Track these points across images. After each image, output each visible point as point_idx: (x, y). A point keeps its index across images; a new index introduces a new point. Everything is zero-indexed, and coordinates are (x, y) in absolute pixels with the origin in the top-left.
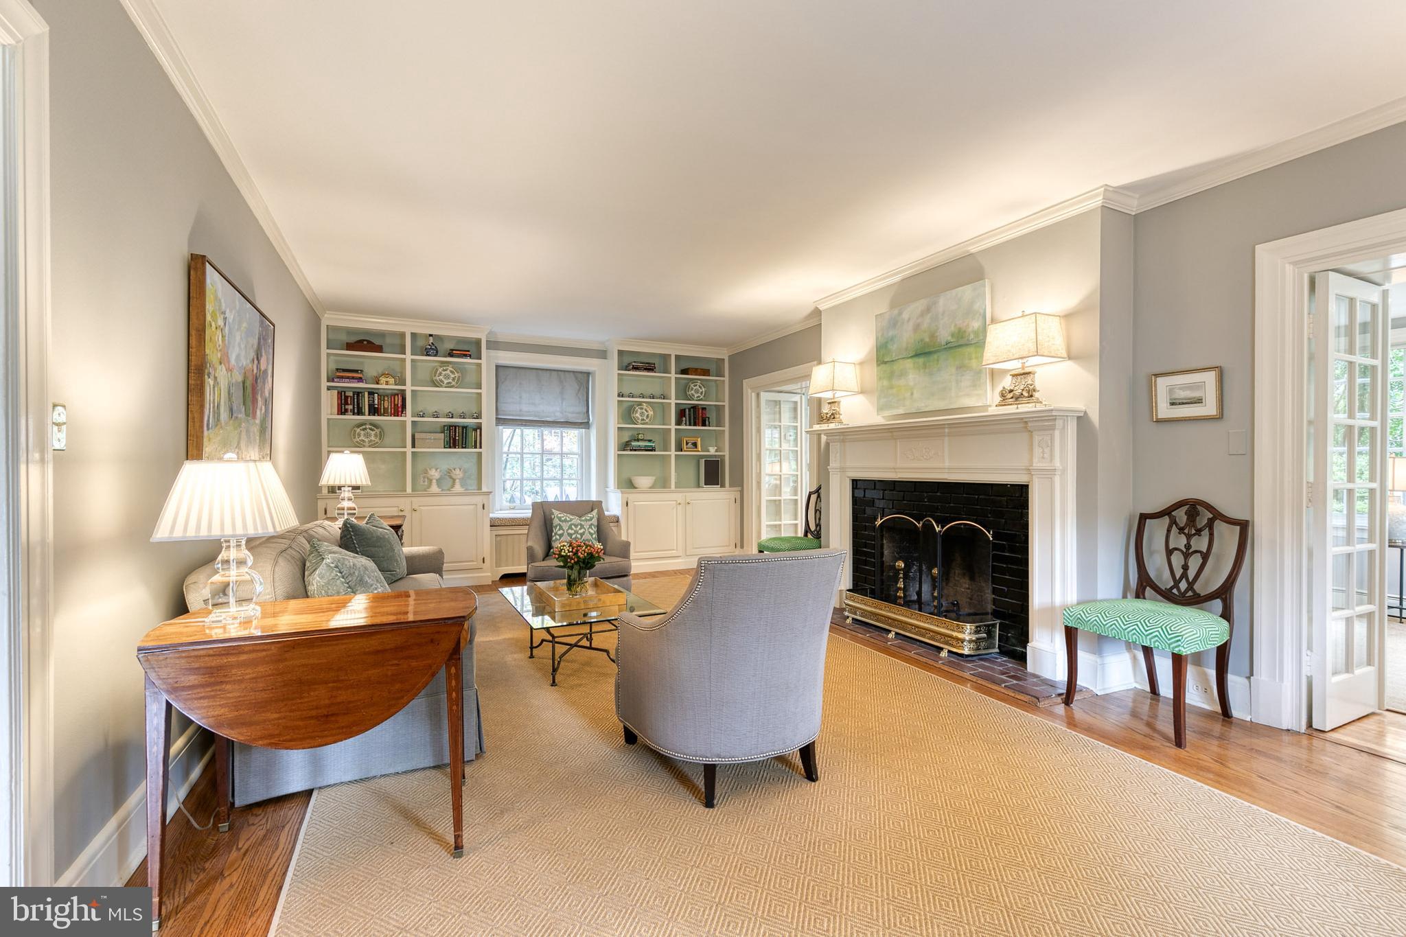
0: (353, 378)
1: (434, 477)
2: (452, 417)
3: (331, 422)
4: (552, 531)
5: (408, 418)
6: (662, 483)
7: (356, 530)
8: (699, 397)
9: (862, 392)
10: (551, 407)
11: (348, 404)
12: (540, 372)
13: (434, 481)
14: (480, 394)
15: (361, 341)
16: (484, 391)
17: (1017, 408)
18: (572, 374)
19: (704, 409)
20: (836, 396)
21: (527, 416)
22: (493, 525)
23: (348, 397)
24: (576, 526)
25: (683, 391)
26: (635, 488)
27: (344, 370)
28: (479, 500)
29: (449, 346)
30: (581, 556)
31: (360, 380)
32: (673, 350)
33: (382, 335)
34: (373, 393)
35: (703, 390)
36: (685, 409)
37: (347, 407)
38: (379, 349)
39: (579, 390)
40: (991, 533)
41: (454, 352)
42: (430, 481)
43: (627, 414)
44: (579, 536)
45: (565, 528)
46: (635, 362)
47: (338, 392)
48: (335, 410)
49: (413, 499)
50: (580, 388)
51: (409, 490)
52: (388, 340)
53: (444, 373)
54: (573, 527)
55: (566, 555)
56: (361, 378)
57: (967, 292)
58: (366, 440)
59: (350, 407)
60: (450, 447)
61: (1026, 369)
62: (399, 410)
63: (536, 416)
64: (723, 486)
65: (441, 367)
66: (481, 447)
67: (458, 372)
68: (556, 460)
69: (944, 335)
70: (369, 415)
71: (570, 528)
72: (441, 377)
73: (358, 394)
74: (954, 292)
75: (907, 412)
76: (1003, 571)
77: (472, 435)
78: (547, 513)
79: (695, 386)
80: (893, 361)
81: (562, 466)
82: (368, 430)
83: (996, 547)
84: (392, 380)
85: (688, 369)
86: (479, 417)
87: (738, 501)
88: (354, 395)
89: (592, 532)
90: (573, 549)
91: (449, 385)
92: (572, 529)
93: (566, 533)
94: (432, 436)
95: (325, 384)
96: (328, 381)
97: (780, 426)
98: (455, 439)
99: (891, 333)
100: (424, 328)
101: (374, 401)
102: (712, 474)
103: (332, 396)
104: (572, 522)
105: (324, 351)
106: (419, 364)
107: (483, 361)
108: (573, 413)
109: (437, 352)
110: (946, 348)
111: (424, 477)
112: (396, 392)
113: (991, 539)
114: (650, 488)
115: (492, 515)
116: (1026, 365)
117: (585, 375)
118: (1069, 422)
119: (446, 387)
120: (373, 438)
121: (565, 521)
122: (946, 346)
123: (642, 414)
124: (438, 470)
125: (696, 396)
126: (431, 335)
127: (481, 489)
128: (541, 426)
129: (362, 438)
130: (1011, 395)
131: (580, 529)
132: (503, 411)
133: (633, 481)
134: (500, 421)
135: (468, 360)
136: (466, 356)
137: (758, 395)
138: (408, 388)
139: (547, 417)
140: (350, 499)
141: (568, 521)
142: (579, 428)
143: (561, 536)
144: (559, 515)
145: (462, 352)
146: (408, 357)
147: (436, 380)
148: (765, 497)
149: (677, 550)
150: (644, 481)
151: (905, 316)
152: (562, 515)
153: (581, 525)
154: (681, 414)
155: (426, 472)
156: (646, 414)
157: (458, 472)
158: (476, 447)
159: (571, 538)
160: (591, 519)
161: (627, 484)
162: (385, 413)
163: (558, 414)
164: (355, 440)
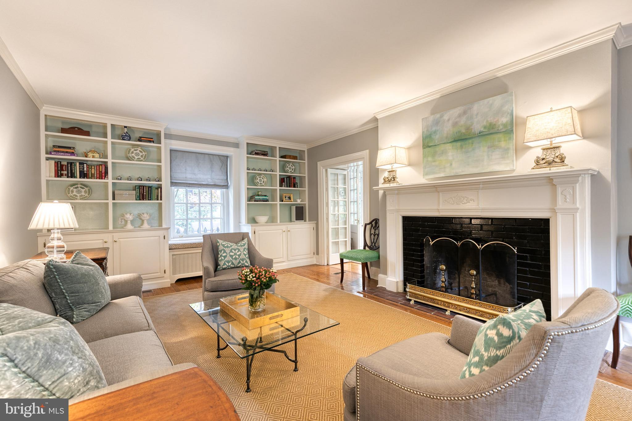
0: (67, 152)
1: (129, 219)
2: (141, 180)
3: (50, 182)
4: (218, 254)
5: (110, 180)
6: (272, 220)
7: (60, 271)
8: (291, 171)
9: (410, 165)
10: (205, 176)
11: (63, 170)
12: (198, 154)
13: (129, 222)
14: (160, 167)
15: (74, 128)
16: (163, 164)
17: (550, 170)
18: (217, 157)
19: (294, 178)
20: (393, 167)
21: (190, 181)
22: (172, 248)
23: (63, 165)
24: (235, 250)
25: (283, 169)
26: (257, 223)
27: (59, 147)
28: (161, 233)
29: (138, 135)
30: (265, 280)
31: (73, 154)
32: (278, 144)
33: (90, 125)
34: (83, 164)
35: (294, 167)
36: (284, 178)
37: (62, 172)
38: (87, 134)
39: (221, 167)
40: (516, 248)
41: (142, 138)
42: (126, 222)
43: (252, 180)
44: (237, 257)
45: (228, 251)
46: (256, 150)
47: (55, 162)
48: (53, 174)
49: (114, 234)
50: (222, 166)
51: (111, 227)
52: (94, 129)
53: (135, 152)
54: (233, 250)
55: (251, 280)
56: (73, 153)
57: (497, 101)
58: (78, 195)
59: (65, 172)
60: (140, 200)
61: (553, 145)
62: (103, 174)
63: (196, 181)
64: (305, 221)
65: (133, 148)
66: (161, 200)
67: (145, 152)
68: (196, 208)
69: (478, 127)
70: (80, 178)
71: (231, 251)
72: (133, 155)
73: (71, 164)
74: (486, 101)
75: (446, 175)
76: (525, 272)
77: (154, 192)
78: (214, 242)
79: (289, 165)
80: (435, 145)
81: (200, 211)
82: (79, 188)
83: (519, 257)
84: (97, 155)
85: (286, 155)
86: (160, 180)
87: (315, 229)
88: (68, 164)
89: (246, 253)
90: (256, 274)
91: (139, 160)
92: (232, 252)
93: (228, 255)
94: (127, 192)
95: (43, 155)
96: (47, 153)
97: (338, 187)
98: (143, 195)
99: (434, 129)
100: (121, 122)
101: (84, 169)
102: (300, 214)
103: (50, 165)
104: (232, 247)
105: (43, 133)
106: (117, 146)
107: (162, 145)
108: (218, 179)
109: (130, 138)
110: (479, 136)
111: (122, 219)
112: (101, 163)
113: (516, 252)
114: (266, 223)
115: (170, 242)
116: (553, 142)
117: (226, 158)
118: (586, 179)
119: (137, 161)
120: (83, 194)
121: (227, 247)
122: (479, 135)
123: (260, 180)
124: (132, 214)
125: (290, 170)
126: (125, 127)
127: (162, 226)
128: (199, 187)
129: (75, 193)
130: (544, 161)
131: (238, 252)
132: (175, 177)
133: (255, 219)
134: (173, 184)
135: (152, 144)
136: (150, 141)
137: (326, 170)
138: (110, 161)
139: (203, 182)
140: (59, 239)
141: (230, 247)
142: (222, 188)
143: (225, 257)
144: (223, 243)
145: (147, 139)
146: (109, 140)
147: (130, 156)
148: (331, 226)
149: (283, 258)
150: (262, 219)
151: (446, 117)
152: (225, 243)
153: (238, 249)
154: (282, 181)
155: (123, 215)
156: (263, 180)
157: (145, 215)
158: (158, 199)
159: (232, 258)
160: (244, 245)
161: (253, 221)
162: (92, 177)
163: (209, 180)
164: (69, 195)
